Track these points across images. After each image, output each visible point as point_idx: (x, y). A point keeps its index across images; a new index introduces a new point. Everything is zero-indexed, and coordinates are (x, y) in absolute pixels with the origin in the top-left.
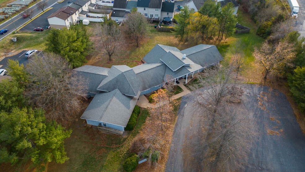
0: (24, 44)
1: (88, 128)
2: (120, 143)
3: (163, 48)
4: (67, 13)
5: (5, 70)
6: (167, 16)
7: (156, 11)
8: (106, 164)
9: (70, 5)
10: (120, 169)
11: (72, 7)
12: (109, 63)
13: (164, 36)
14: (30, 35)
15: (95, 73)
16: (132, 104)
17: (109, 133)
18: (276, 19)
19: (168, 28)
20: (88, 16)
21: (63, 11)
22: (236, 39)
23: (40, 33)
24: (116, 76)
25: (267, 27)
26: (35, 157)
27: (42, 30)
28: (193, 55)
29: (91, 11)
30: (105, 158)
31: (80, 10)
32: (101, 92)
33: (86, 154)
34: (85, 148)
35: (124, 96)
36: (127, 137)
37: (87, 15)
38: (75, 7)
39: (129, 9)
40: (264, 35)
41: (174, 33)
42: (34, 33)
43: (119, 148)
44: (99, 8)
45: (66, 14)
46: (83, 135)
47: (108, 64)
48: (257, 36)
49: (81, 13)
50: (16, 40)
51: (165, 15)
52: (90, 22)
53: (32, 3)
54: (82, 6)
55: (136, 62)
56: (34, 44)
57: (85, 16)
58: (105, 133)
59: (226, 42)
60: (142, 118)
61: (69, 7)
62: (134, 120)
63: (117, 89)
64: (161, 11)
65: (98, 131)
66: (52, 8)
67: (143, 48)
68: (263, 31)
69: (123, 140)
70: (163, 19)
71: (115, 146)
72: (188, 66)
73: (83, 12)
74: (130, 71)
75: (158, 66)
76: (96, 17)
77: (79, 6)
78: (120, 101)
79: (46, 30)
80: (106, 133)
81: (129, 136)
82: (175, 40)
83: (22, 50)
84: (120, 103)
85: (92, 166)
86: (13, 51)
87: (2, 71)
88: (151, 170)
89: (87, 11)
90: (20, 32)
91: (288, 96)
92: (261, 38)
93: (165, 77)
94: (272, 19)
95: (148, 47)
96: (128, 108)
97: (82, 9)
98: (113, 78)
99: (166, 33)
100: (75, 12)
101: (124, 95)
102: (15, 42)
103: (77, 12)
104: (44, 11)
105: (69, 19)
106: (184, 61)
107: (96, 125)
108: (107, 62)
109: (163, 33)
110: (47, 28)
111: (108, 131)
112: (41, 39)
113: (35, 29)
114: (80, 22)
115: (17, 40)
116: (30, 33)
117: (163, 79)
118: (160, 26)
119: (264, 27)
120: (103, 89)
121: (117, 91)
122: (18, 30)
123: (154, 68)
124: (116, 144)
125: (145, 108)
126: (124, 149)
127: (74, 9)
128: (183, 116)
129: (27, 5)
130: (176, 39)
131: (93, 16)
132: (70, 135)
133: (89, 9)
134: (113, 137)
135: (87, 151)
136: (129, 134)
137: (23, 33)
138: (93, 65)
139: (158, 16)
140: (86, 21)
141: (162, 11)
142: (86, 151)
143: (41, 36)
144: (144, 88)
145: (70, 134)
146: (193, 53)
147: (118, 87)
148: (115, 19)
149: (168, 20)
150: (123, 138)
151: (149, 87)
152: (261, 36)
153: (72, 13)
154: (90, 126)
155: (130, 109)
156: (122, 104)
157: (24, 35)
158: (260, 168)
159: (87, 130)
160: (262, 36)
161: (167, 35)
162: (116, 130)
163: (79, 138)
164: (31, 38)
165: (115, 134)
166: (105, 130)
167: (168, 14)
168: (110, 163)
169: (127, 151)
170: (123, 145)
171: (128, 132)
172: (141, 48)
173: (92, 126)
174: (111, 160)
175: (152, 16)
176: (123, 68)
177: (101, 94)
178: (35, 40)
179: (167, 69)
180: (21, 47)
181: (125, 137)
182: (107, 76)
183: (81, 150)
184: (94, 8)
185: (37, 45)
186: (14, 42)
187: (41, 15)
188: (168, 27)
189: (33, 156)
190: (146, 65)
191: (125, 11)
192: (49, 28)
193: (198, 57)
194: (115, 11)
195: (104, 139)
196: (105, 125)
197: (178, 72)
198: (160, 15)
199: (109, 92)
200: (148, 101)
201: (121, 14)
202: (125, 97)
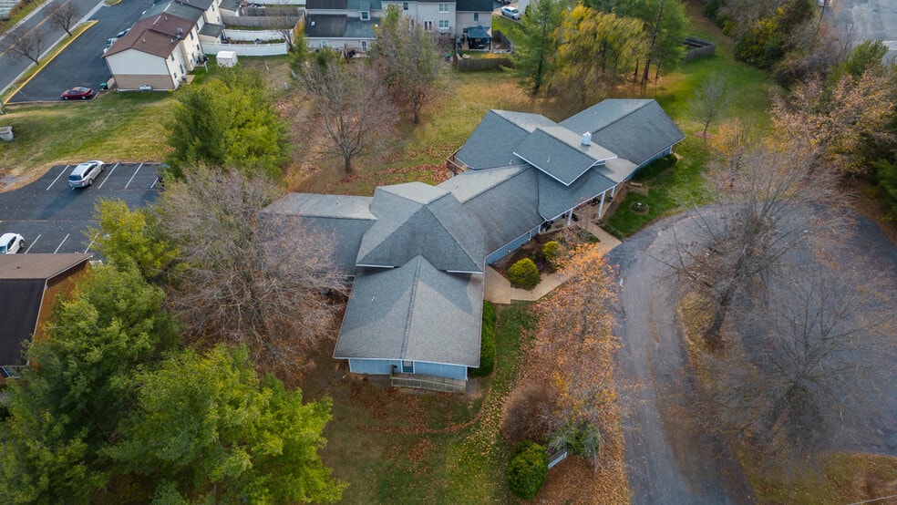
0: (45, 144)
1: (354, 384)
2: (466, 416)
3: (511, 120)
4: (167, 35)
5: (19, 237)
6: (474, 24)
7: (441, 9)
8: (451, 484)
9: (167, 8)
10: (497, 494)
11: (175, 14)
12: (348, 181)
13: (481, 83)
14: (54, 113)
15: (334, 215)
16: (474, 298)
17: (426, 390)
18: (788, 12)
19: (483, 59)
20: (226, 41)
21: (151, 30)
22: (684, 76)
23: (85, 106)
24: (405, 218)
25: (766, 37)
26: (263, 497)
27: (89, 97)
28: (602, 132)
29: (231, 23)
30: (440, 466)
31: (200, 23)
32: (369, 272)
33: (379, 464)
34: (366, 445)
35: (444, 274)
36: (480, 395)
37: (222, 39)
38: (182, 12)
39: (358, 8)
40: (759, 59)
41: (510, 72)
42: (64, 107)
43: (467, 430)
44: (253, 13)
45: (164, 38)
46: (349, 408)
47: (347, 185)
48: (739, 63)
49: (202, 33)
50: (10, 136)
51: (468, 20)
52: (240, 58)
53: (19, 10)
54: (203, 10)
55: (428, 168)
56: (81, 143)
57: (219, 39)
58: (411, 391)
59: (662, 89)
60: (509, 335)
61: (164, 14)
62: (491, 343)
63: (420, 258)
64: (457, 10)
65: (391, 391)
66: (94, 22)
67: (433, 125)
68: (755, 47)
69: (474, 406)
70: (461, 32)
71: (454, 428)
72: (602, 166)
73: (208, 29)
74: (444, 200)
75: (513, 176)
76: (252, 42)
77: (194, 10)
78: (438, 290)
79: (101, 96)
80: (416, 391)
81: (485, 392)
82: (520, 95)
83: (50, 165)
84: (441, 297)
85: (409, 495)
86: (15, 172)
87: (13, 241)
88: (588, 483)
89: (218, 23)
90: (14, 108)
91: (881, 223)
92: (751, 68)
93: (540, 205)
94: (777, 13)
95: (447, 122)
96: (469, 309)
97: (205, 19)
98: (398, 225)
99: (484, 74)
100: (189, 31)
101: (445, 271)
102: (10, 142)
103: (194, 31)
104: (71, 35)
105: (176, 53)
106: (590, 152)
107: (377, 373)
108: (340, 177)
109: (476, 75)
110: (106, 88)
111: (423, 384)
112: (98, 123)
113: (66, 93)
114: (209, 59)
115: (14, 137)
116: (50, 108)
117: (538, 213)
118: (461, 56)
119: (758, 36)
120: (377, 261)
121: (420, 263)
122: (5, 103)
123: (505, 181)
124: (457, 420)
125: (507, 305)
126: (488, 432)
127: (186, 20)
128: (624, 312)
129: (5, 16)
130: (520, 91)
131: (241, 39)
132: (331, 413)
133: (222, 17)
134: (441, 402)
135: (379, 454)
136: (483, 385)
137: (28, 110)
138: (299, 190)
139: (446, 26)
140: (227, 55)
141: (458, 8)
142: (376, 453)
143: (93, 114)
144: (492, 246)
145: (330, 409)
146: (599, 127)
147: (420, 251)
148: (319, 42)
149: (478, 37)
150: (470, 399)
151: (504, 240)
152: (751, 64)
153: (181, 34)
154: (361, 378)
155: (474, 310)
156: (447, 301)
157: (34, 117)
158: (879, 431)
159: (355, 392)
160: (755, 64)
161: (490, 80)
162: (443, 378)
163: (340, 420)
164: (64, 126)
165: (444, 393)
166: (411, 383)
167: (476, 16)
168: (462, 481)
169: (498, 437)
170: (479, 421)
171: (479, 381)
172: (428, 126)
173: (366, 378)
174: (459, 470)
175: (428, 25)
176: (418, 193)
177: (371, 277)
178: (80, 130)
179: (542, 181)
180: (37, 155)
181: (475, 395)
182: (375, 221)
183: (359, 454)
184: (237, 14)
185: (92, 143)
186: (6, 141)
187: (65, 46)
188: (483, 56)
189: (256, 494)
190: (474, 176)
191: (345, 16)
192: (112, 88)
193: (616, 139)
194: (314, 17)
195: (416, 411)
196: (408, 369)
197: (580, 186)
198: (455, 21)
199: (395, 267)
200: (507, 282)
201: (335, 26)
202: (448, 279)
